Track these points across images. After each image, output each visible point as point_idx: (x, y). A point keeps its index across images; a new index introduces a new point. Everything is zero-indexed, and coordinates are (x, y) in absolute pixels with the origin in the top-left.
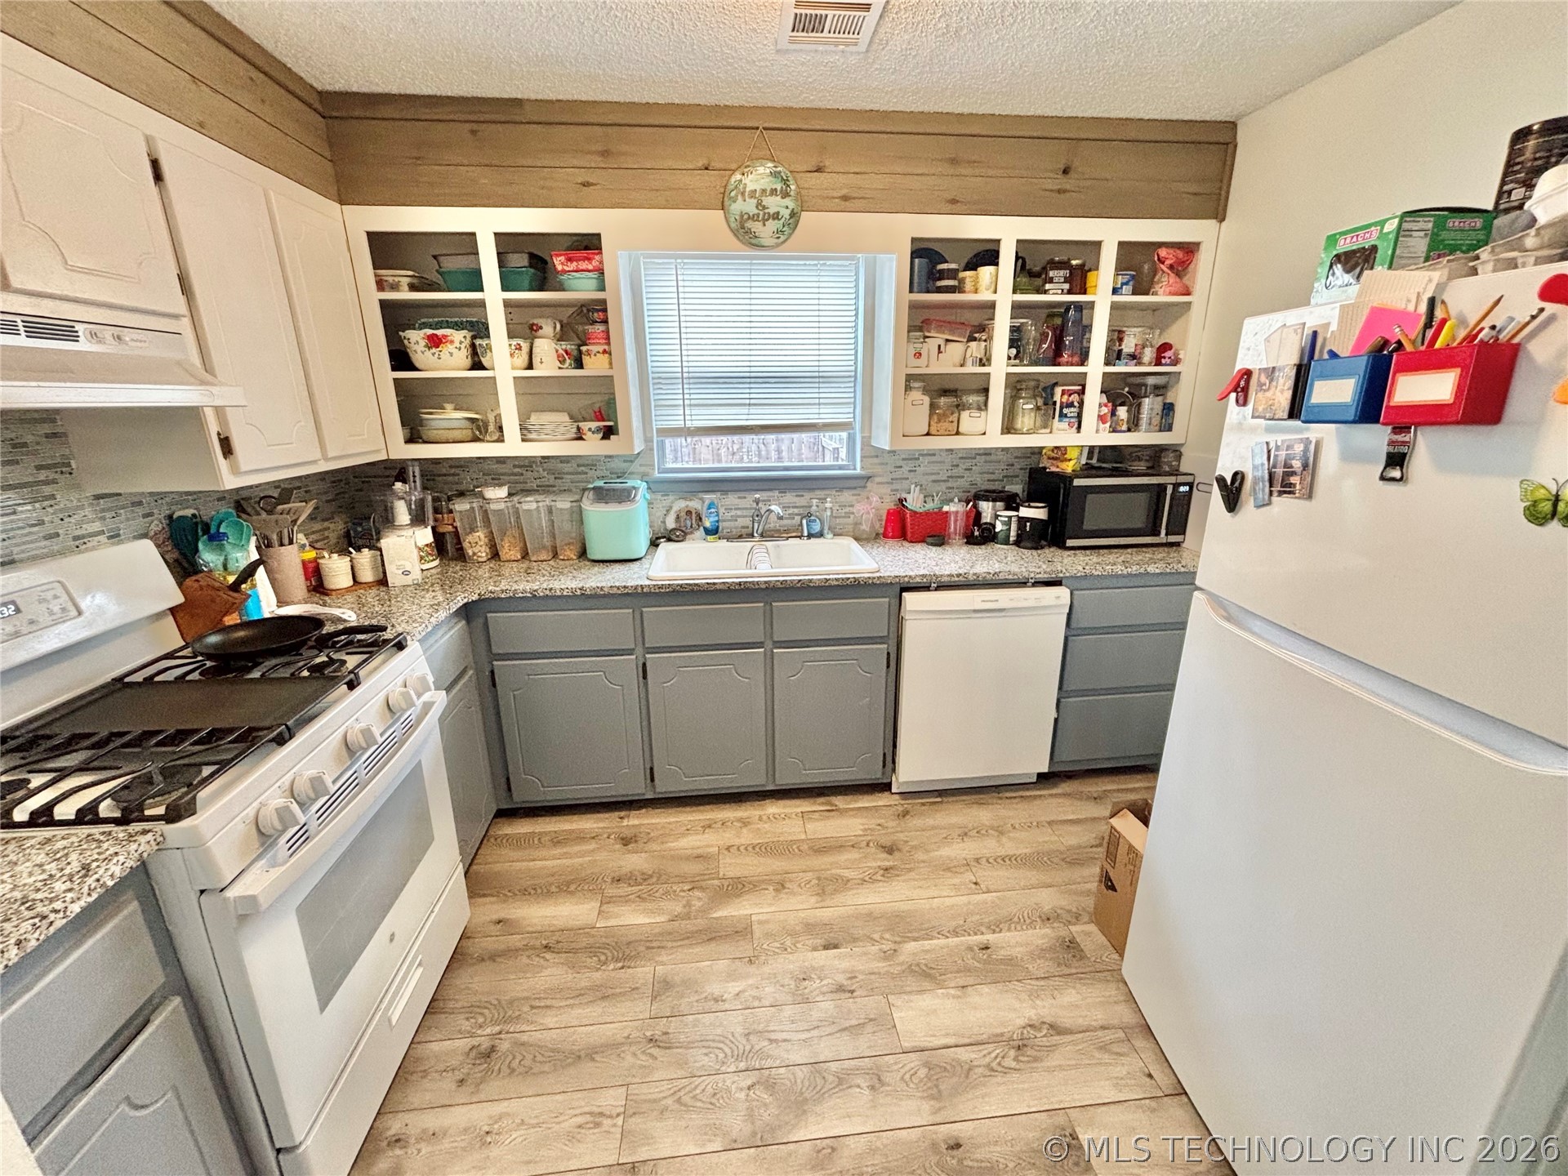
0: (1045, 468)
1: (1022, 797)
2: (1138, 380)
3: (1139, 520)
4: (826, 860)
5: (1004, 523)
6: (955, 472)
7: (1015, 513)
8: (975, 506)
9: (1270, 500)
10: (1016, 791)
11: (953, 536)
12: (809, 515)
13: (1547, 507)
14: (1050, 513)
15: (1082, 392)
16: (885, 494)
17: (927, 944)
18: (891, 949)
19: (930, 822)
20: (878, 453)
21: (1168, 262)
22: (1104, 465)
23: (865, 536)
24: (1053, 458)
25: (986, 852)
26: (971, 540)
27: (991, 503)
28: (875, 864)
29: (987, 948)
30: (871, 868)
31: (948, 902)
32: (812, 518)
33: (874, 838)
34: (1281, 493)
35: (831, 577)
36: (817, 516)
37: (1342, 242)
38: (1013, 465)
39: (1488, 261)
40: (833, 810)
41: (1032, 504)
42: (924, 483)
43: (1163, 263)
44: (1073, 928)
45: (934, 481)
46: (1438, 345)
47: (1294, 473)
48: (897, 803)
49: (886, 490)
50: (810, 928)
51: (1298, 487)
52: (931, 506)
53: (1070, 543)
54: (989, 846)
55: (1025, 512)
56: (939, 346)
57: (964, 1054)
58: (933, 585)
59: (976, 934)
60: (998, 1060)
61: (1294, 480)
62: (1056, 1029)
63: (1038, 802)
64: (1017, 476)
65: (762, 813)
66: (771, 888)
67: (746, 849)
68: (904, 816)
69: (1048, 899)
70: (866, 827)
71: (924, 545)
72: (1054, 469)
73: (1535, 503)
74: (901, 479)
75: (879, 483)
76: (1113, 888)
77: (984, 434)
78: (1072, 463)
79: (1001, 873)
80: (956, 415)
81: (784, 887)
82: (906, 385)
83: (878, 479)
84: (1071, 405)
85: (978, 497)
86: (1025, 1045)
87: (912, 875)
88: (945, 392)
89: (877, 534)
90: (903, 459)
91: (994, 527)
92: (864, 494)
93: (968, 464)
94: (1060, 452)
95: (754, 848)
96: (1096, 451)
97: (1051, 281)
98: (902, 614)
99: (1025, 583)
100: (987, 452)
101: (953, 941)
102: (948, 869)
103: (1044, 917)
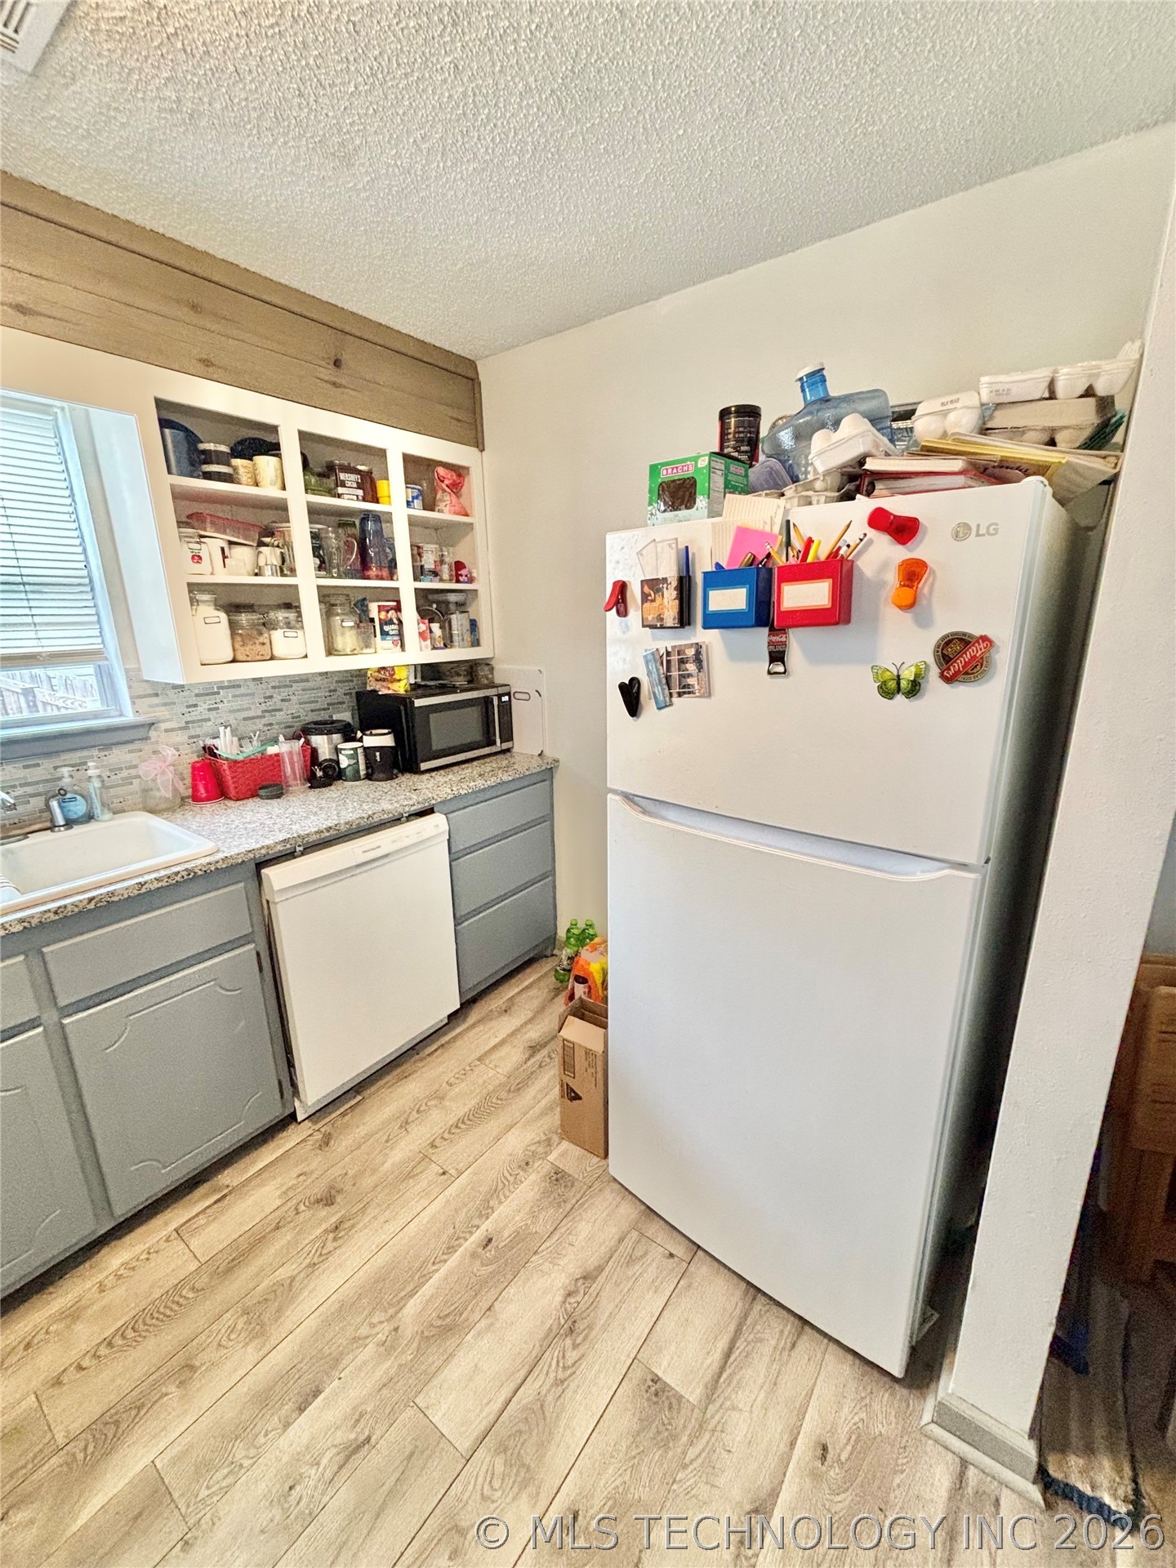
0: (375, 691)
1: (442, 1045)
2: (441, 597)
3: (476, 735)
4: (243, 1278)
5: (349, 757)
6: (270, 704)
7: (359, 744)
8: (307, 742)
9: (671, 701)
10: (433, 1042)
11: (291, 782)
12: (61, 793)
13: (892, 685)
14: (396, 740)
15: (398, 609)
16: (183, 744)
17: (427, 1290)
18: (390, 1332)
19: (362, 1131)
20: (158, 690)
21: (446, 482)
22: (429, 683)
23: (163, 806)
24: (381, 680)
25: (438, 1130)
26: (314, 782)
27: (325, 737)
28: (318, 1232)
29: (490, 1240)
30: (313, 1241)
31: (425, 1216)
32: (69, 796)
33: (299, 1197)
34: (680, 695)
35: (147, 878)
36: (76, 792)
37: (665, 472)
38: (335, 691)
39: (793, 497)
40: (225, 1196)
41: (374, 732)
42: (233, 722)
43: (443, 481)
44: (551, 1158)
45: (245, 719)
46: (810, 559)
47: (689, 675)
48: (310, 1132)
49: (181, 737)
50: (264, 1399)
51: (696, 687)
52: (250, 750)
53: (424, 766)
54: (437, 1121)
55: (370, 741)
56: (223, 549)
57: (527, 1393)
58: (298, 849)
59: (471, 1233)
60: (561, 1365)
61: (690, 681)
62: (588, 1277)
63: (459, 1043)
64: (343, 703)
65: (101, 1277)
66: (172, 1388)
67: (96, 1356)
68: (327, 1144)
69: (517, 1142)
70: (284, 1189)
71: (257, 800)
72: (383, 692)
73: (884, 683)
74: (199, 721)
75: (166, 731)
76: (577, 1097)
77: (306, 656)
78: (403, 683)
79: (463, 1142)
80: (266, 635)
81: (192, 1368)
82: (190, 598)
83: (163, 726)
84: (390, 622)
85: (306, 731)
86: (575, 1322)
87: (372, 1211)
88: (249, 608)
89: (183, 799)
90: (197, 695)
91: (338, 762)
92: (147, 747)
93: (284, 693)
94: (386, 674)
95: (110, 1345)
96: (419, 668)
97: (343, 484)
98: (267, 895)
99: (399, 819)
100: (304, 679)
101: (454, 1260)
102: (409, 1176)
103: (523, 1164)
